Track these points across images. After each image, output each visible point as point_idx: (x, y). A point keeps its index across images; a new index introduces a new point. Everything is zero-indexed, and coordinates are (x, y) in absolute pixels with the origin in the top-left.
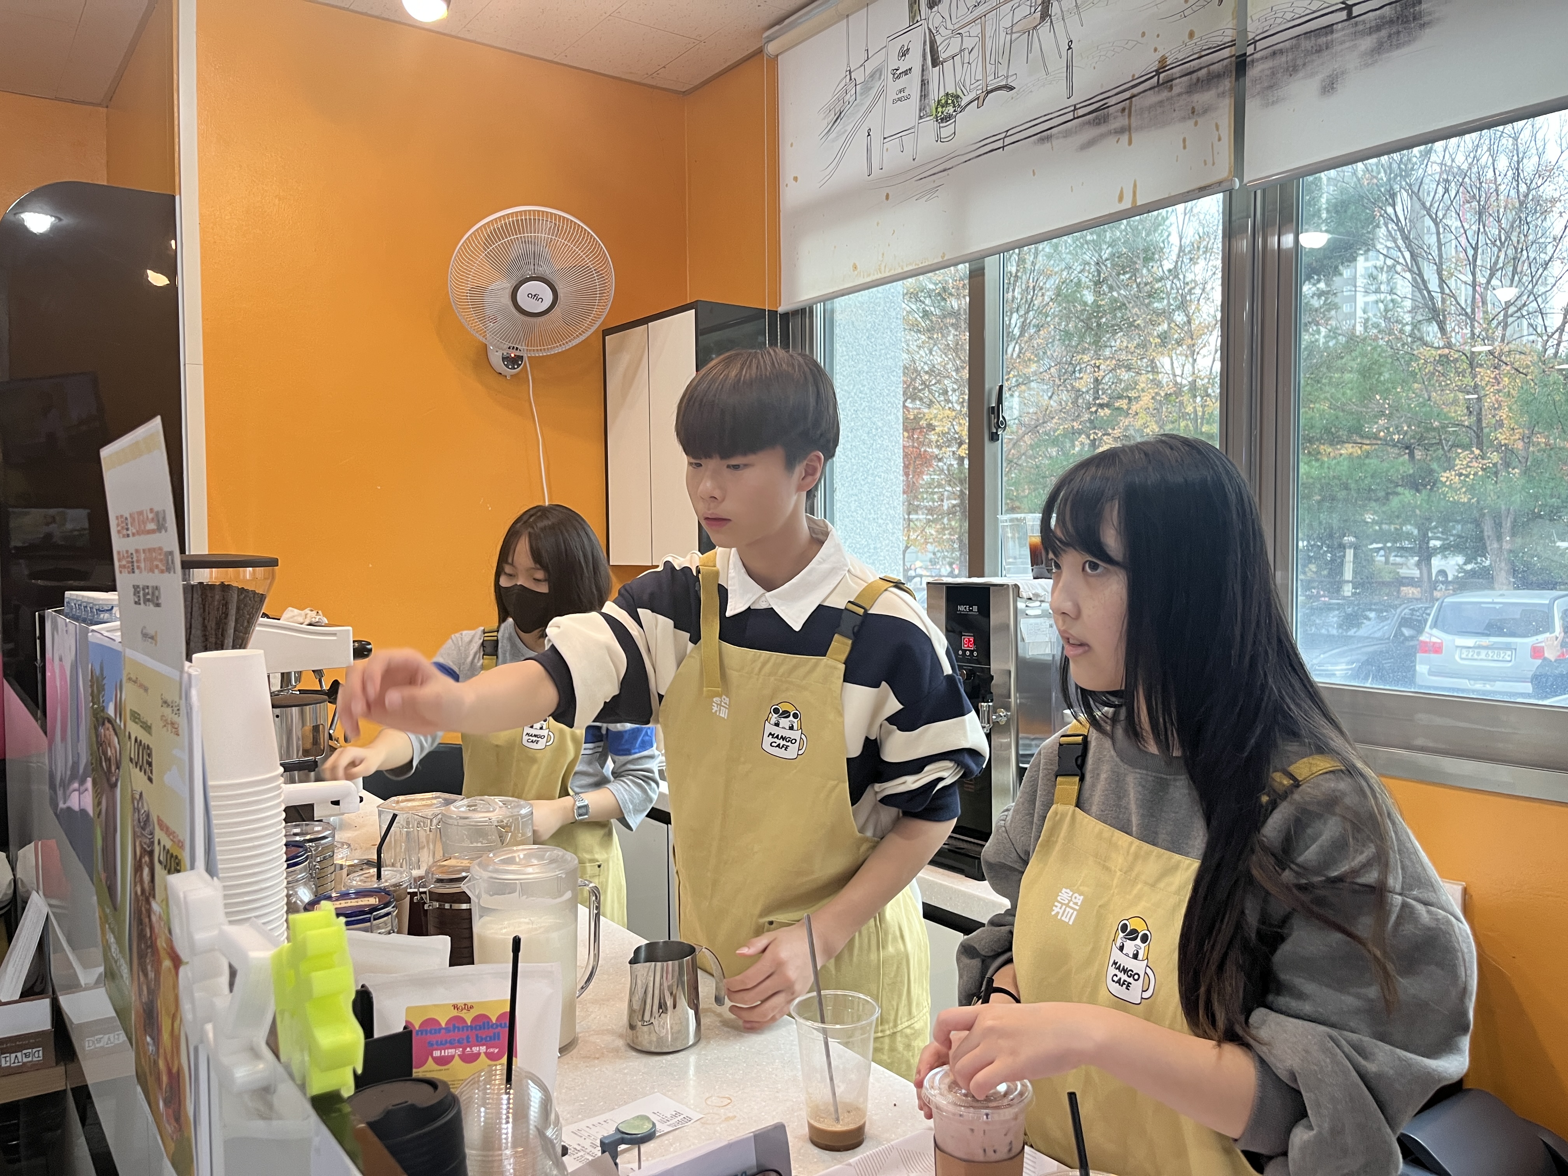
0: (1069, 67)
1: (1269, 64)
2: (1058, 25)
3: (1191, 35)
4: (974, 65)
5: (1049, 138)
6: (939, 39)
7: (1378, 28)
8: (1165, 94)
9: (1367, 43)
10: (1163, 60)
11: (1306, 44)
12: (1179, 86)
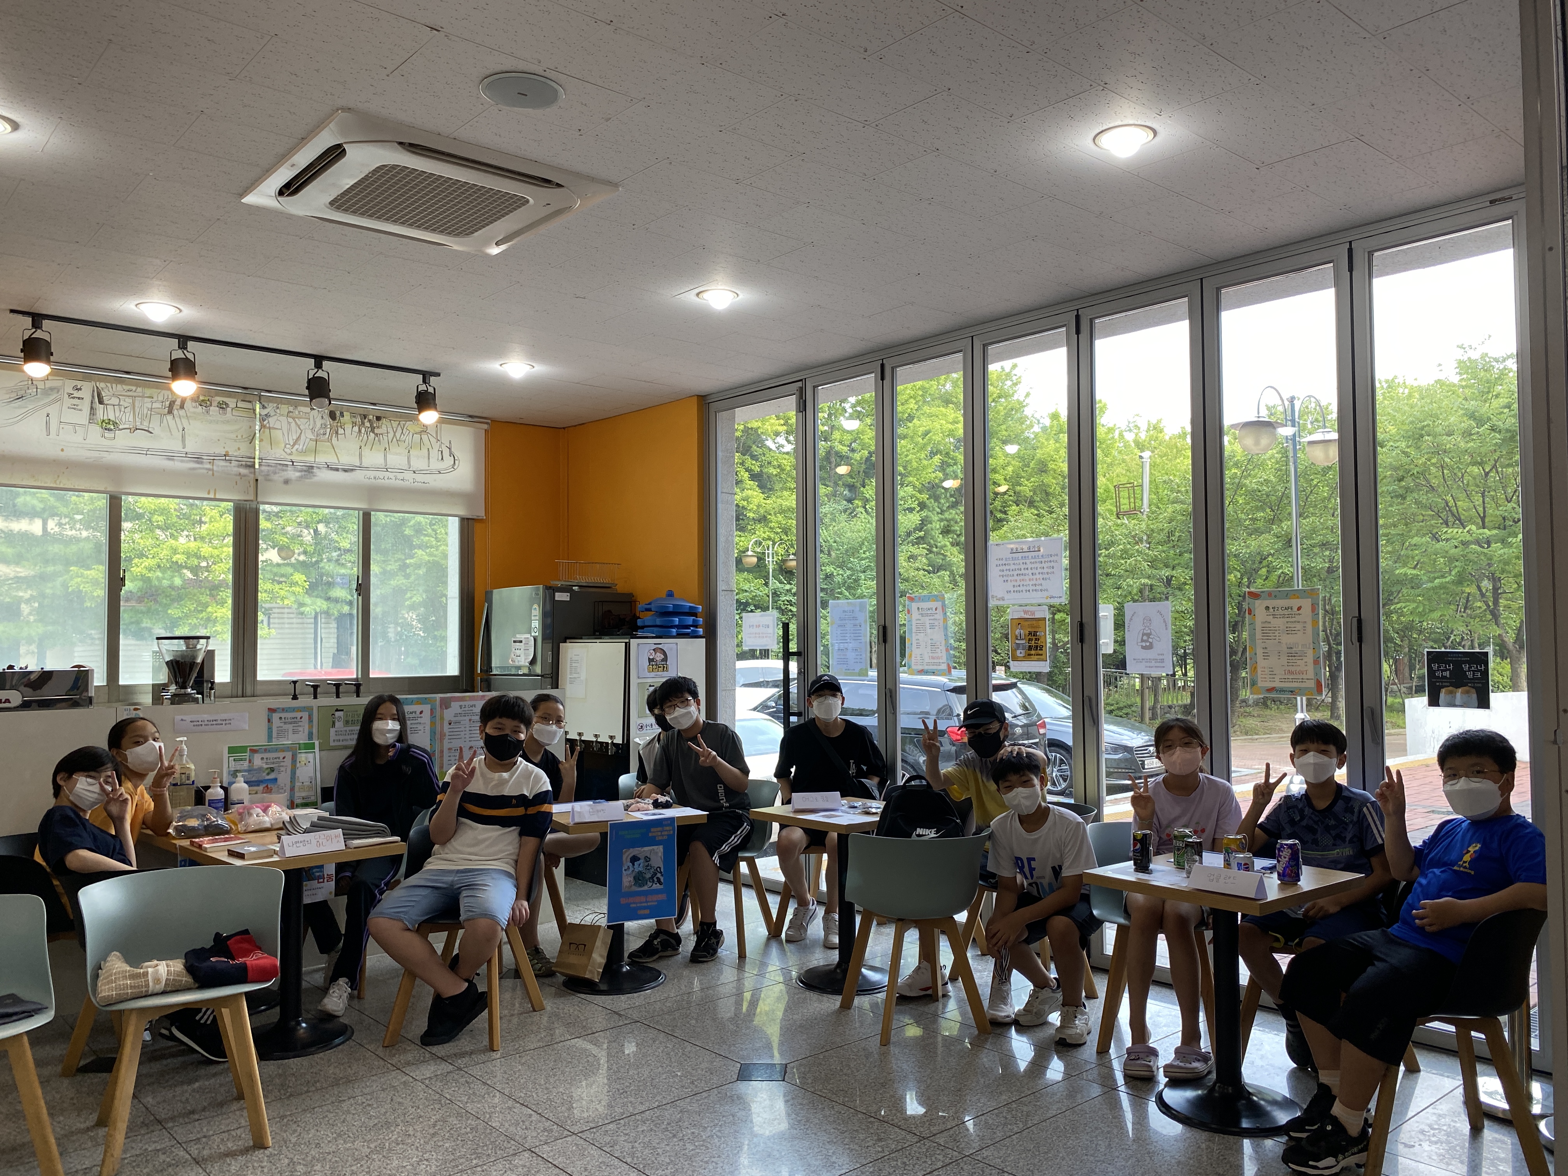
0: (183, 437)
1: (267, 468)
2: (177, 419)
3: (239, 449)
4: (128, 415)
5: (173, 460)
6: (103, 394)
7: (301, 471)
8: (228, 464)
9: (298, 474)
10: (227, 452)
11: (280, 467)
12: (234, 463)
